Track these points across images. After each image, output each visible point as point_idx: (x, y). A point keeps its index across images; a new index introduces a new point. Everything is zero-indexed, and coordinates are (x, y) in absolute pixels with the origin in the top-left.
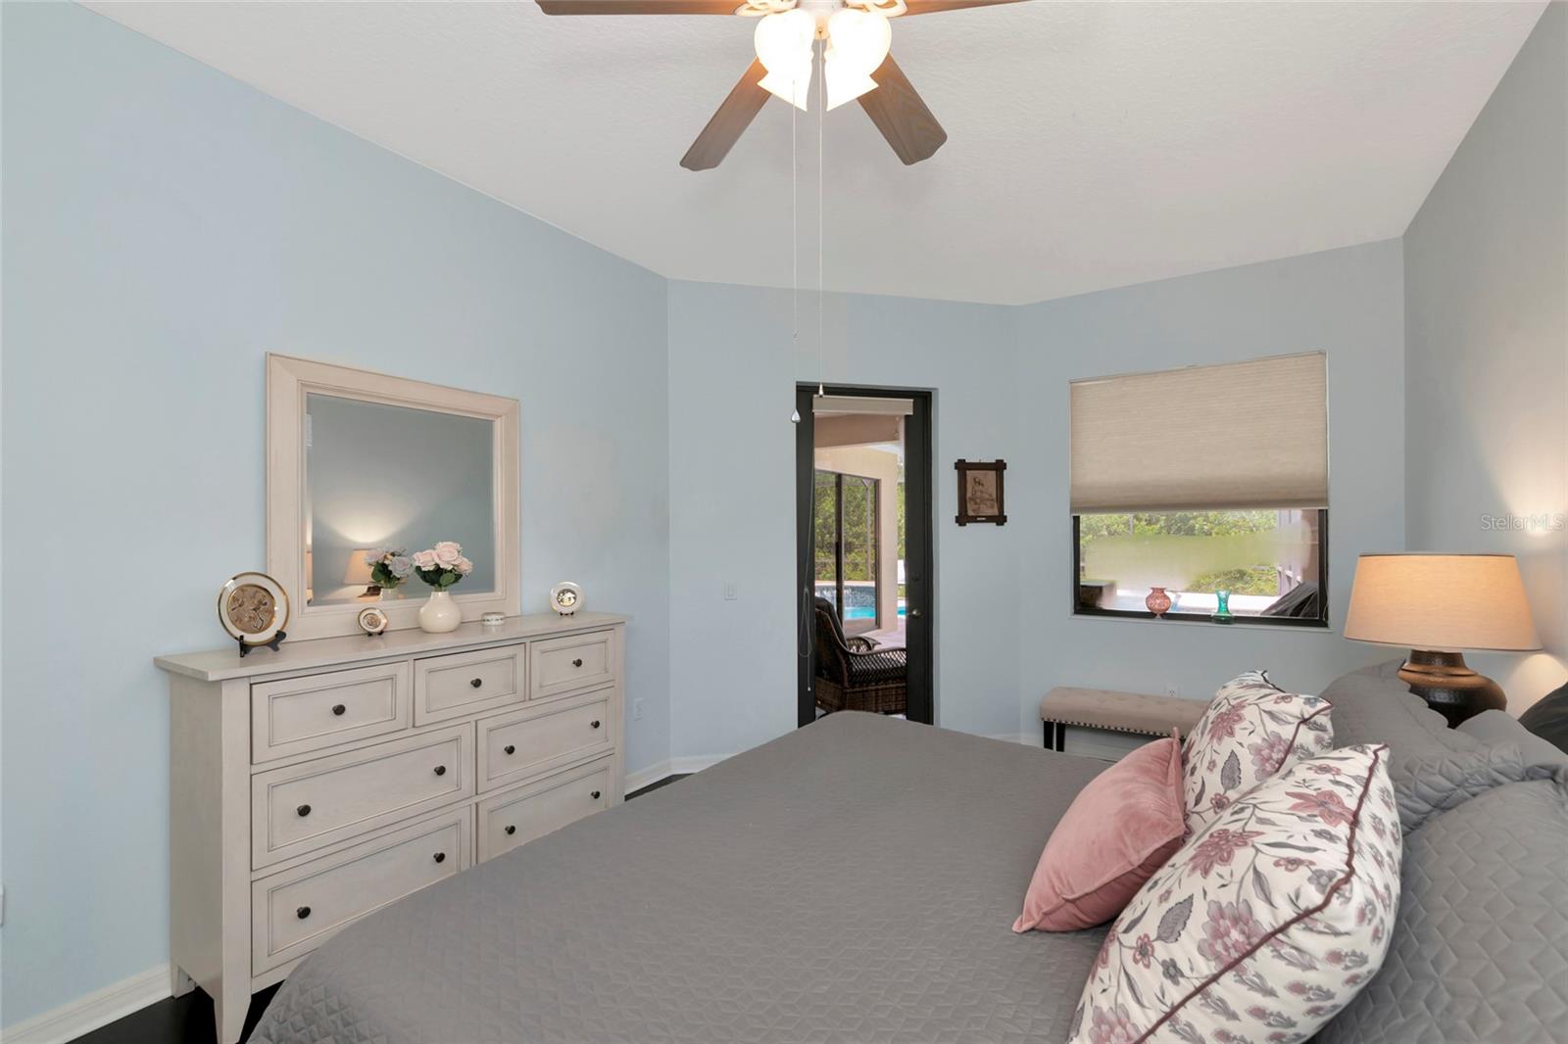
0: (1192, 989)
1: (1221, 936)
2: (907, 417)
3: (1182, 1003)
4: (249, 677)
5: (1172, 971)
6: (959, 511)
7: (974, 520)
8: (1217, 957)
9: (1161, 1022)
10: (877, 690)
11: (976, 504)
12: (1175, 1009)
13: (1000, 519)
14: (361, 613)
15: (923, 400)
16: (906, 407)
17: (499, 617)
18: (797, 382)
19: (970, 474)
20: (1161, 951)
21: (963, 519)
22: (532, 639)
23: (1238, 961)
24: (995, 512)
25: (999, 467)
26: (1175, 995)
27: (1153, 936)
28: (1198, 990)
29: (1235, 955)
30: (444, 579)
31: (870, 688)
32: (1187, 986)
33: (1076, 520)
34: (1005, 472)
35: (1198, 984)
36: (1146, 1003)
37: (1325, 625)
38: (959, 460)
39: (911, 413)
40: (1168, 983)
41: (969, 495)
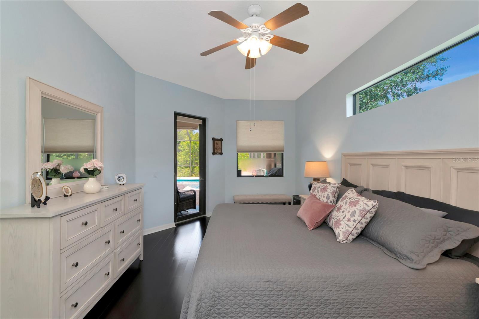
0: (358, 222)
1: (362, 213)
2: (200, 125)
3: (357, 225)
4: (60, 214)
5: (354, 221)
6: (213, 152)
7: (216, 154)
8: (361, 216)
9: (354, 228)
10: (186, 203)
11: (217, 149)
12: (355, 226)
13: (221, 154)
14: (63, 187)
15: (204, 120)
16: (200, 122)
17: (107, 187)
18: (174, 111)
19: (215, 141)
20: (352, 219)
21: (214, 153)
22: (126, 193)
23: (364, 216)
24: (221, 152)
25: (221, 140)
26: (355, 224)
27: (350, 217)
28: (359, 222)
29: (364, 215)
30: (95, 173)
31: (185, 202)
32: (357, 222)
33: (237, 154)
34: (223, 141)
35: (359, 221)
36: (351, 227)
37: (283, 176)
38: (213, 138)
39: (201, 124)
40: (354, 223)
41: (215, 147)
